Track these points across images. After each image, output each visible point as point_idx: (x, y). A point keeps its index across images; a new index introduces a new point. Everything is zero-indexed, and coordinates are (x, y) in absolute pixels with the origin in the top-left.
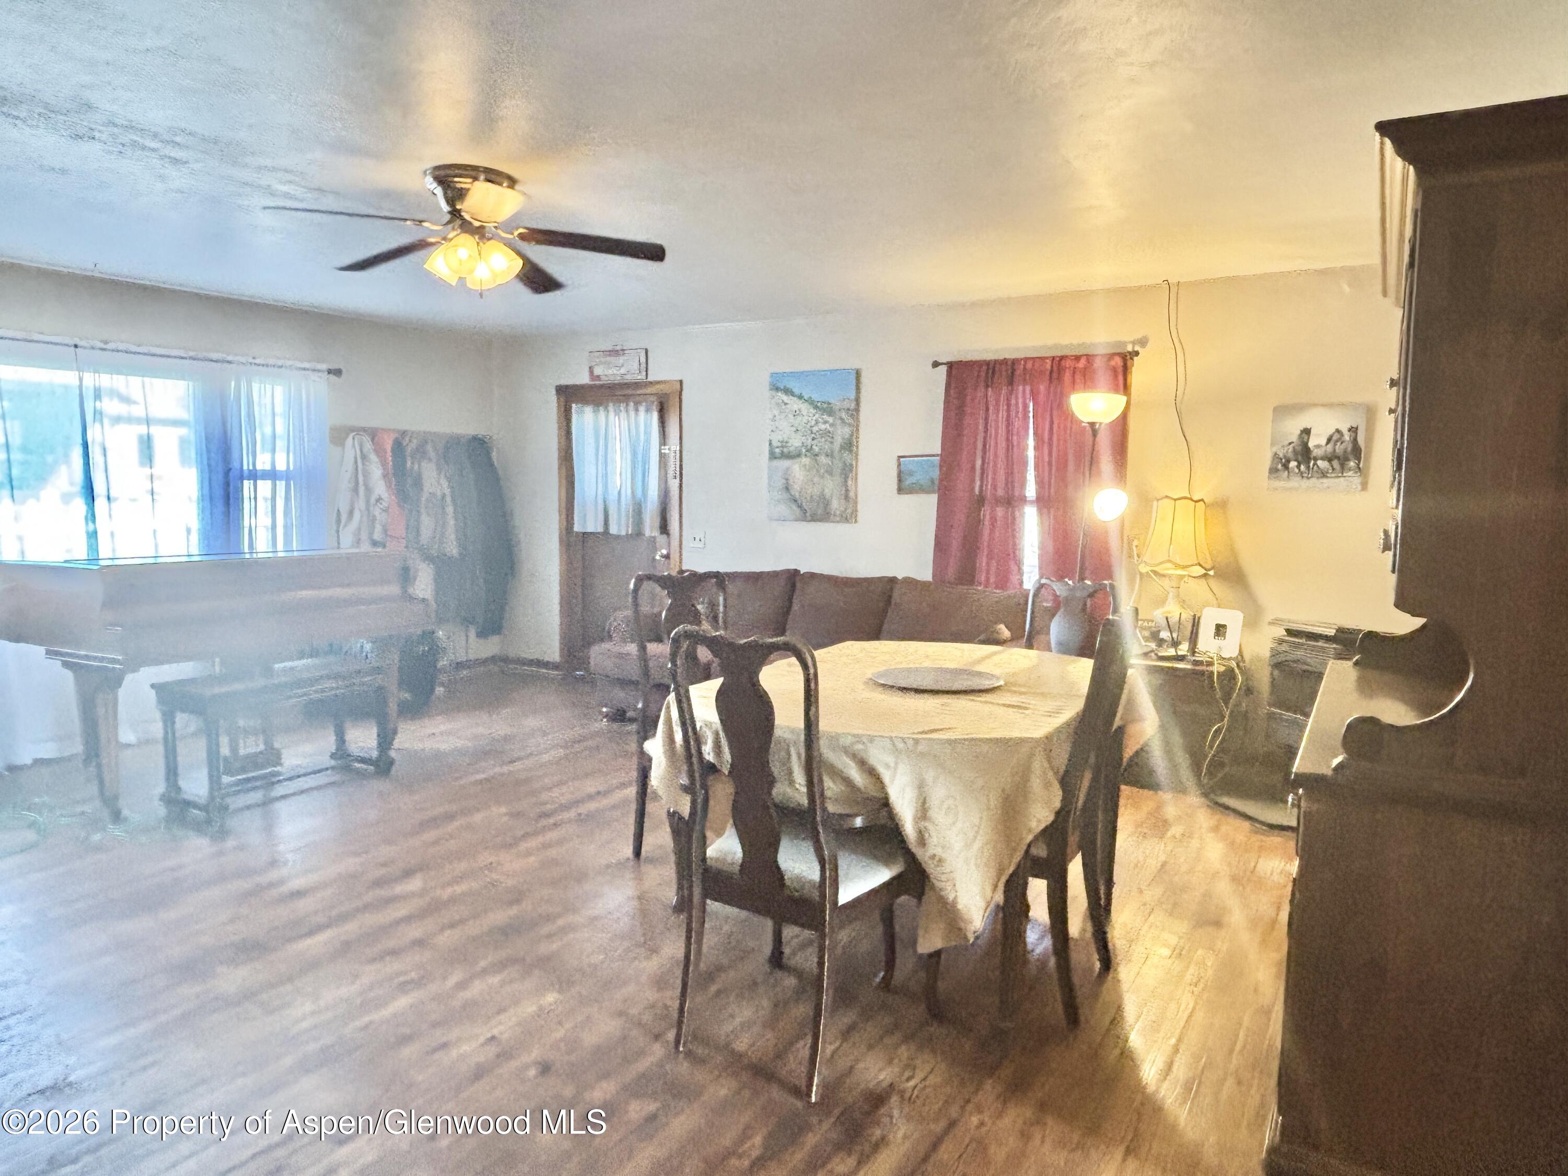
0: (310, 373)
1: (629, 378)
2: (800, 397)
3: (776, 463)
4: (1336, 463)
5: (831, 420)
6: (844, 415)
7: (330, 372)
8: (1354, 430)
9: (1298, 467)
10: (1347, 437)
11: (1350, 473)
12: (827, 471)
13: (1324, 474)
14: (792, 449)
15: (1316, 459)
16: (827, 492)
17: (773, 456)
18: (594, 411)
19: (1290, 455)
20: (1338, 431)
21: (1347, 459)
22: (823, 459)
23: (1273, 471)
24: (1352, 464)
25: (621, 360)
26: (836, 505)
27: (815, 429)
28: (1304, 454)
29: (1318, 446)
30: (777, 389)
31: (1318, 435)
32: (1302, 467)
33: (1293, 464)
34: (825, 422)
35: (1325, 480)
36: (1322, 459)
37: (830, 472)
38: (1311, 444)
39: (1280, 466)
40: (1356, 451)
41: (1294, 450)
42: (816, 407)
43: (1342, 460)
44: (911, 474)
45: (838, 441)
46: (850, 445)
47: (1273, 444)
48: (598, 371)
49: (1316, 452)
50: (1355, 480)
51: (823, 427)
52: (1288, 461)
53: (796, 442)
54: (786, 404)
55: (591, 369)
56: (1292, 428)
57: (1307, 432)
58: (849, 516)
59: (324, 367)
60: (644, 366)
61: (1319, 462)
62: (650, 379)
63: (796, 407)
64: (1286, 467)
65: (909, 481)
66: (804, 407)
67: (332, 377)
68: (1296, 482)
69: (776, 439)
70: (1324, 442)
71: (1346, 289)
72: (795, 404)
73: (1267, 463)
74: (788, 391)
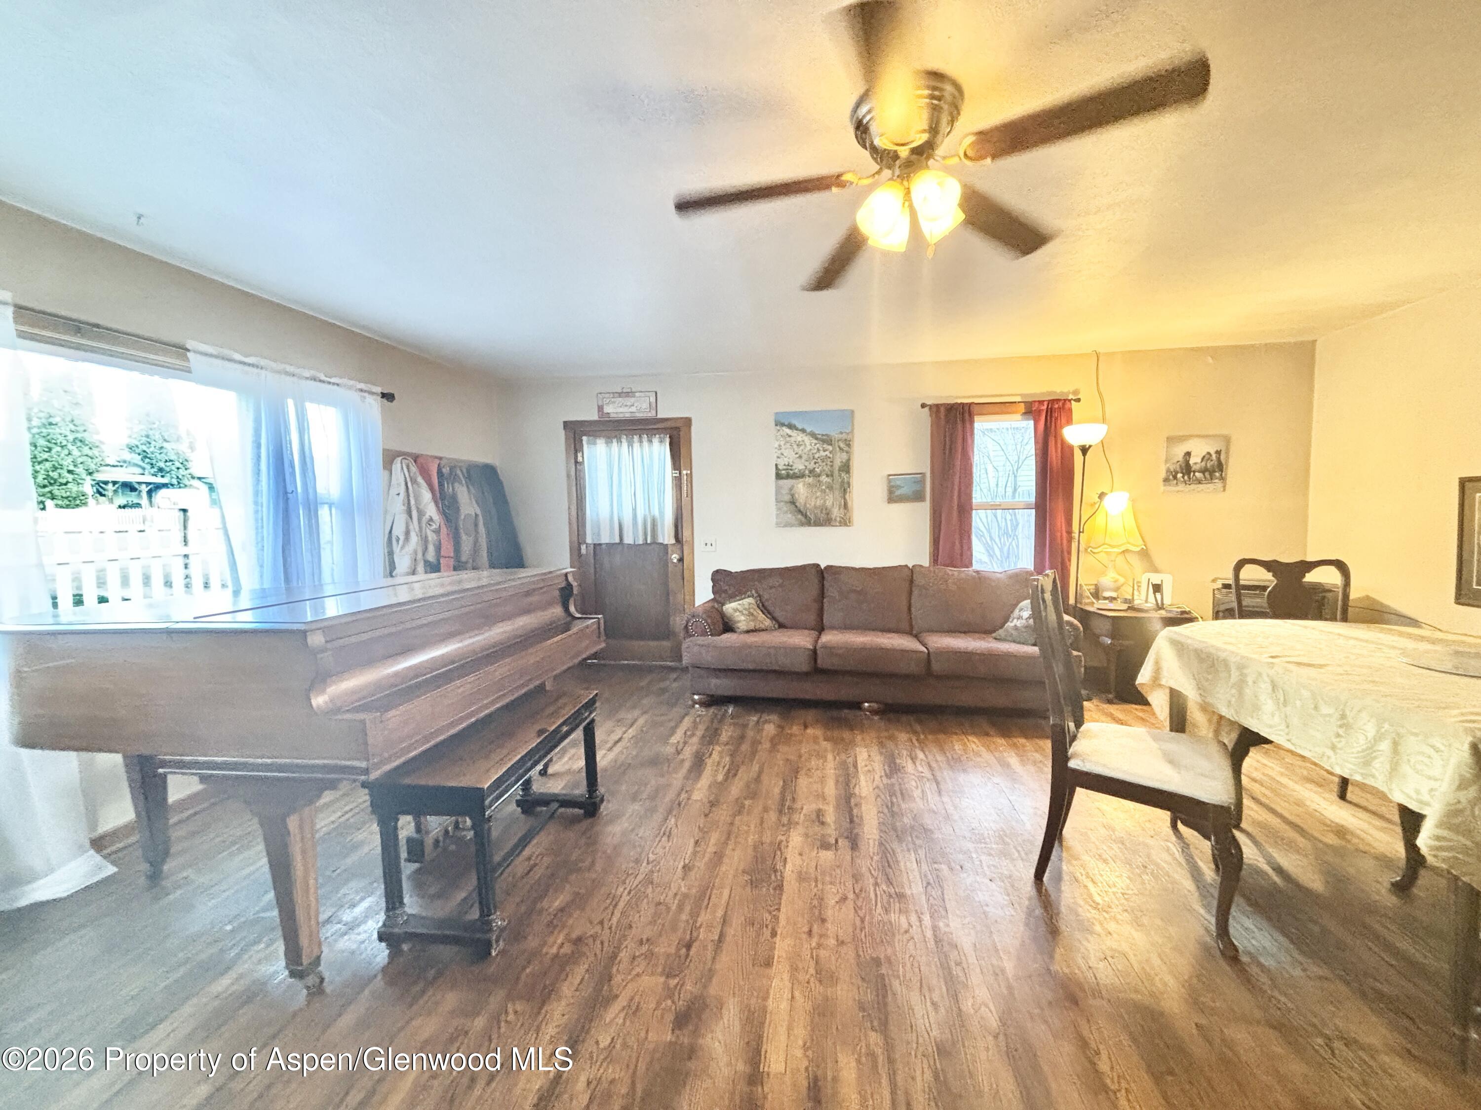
0: (366, 395)
1: (640, 415)
2: (803, 431)
3: (782, 482)
4: (1207, 474)
5: (830, 448)
6: (842, 445)
7: (384, 395)
8: (1218, 453)
9: (1183, 477)
10: (1214, 456)
11: (1216, 481)
12: (828, 487)
13: (1199, 482)
14: (796, 471)
15: (1194, 472)
16: (829, 503)
17: (779, 476)
18: (607, 443)
19: (1178, 469)
20: (1209, 453)
21: (1214, 471)
22: (824, 478)
23: (1166, 480)
24: (1217, 474)
25: (631, 400)
26: (836, 513)
27: (817, 456)
28: (1187, 469)
29: (1196, 464)
30: (783, 425)
31: (1197, 456)
32: (1186, 477)
33: (1180, 475)
34: (825, 451)
35: (1200, 486)
36: (1199, 472)
37: (830, 487)
38: (1191, 462)
39: (1171, 477)
40: (1220, 467)
41: (1181, 466)
42: (817, 439)
43: (1212, 472)
44: (898, 487)
45: (838, 463)
46: (846, 468)
47: (1166, 461)
48: (607, 409)
49: (1194, 468)
50: (1218, 484)
51: (823, 454)
52: (1177, 473)
53: (799, 466)
54: (790, 436)
55: (600, 408)
56: (1179, 452)
57: (1188, 454)
58: (845, 522)
59: (379, 390)
60: (654, 406)
61: (1197, 474)
62: (659, 416)
63: (799, 439)
64: (1175, 477)
65: (898, 493)
66: (807, 440)
67: (385, 401)
68: (1181, 487)
69: (782, 464)
70: (1199, 460)
71: (1210, 360)
72: (799, 437)
73: (1163, 475)
74: (791, 426)
